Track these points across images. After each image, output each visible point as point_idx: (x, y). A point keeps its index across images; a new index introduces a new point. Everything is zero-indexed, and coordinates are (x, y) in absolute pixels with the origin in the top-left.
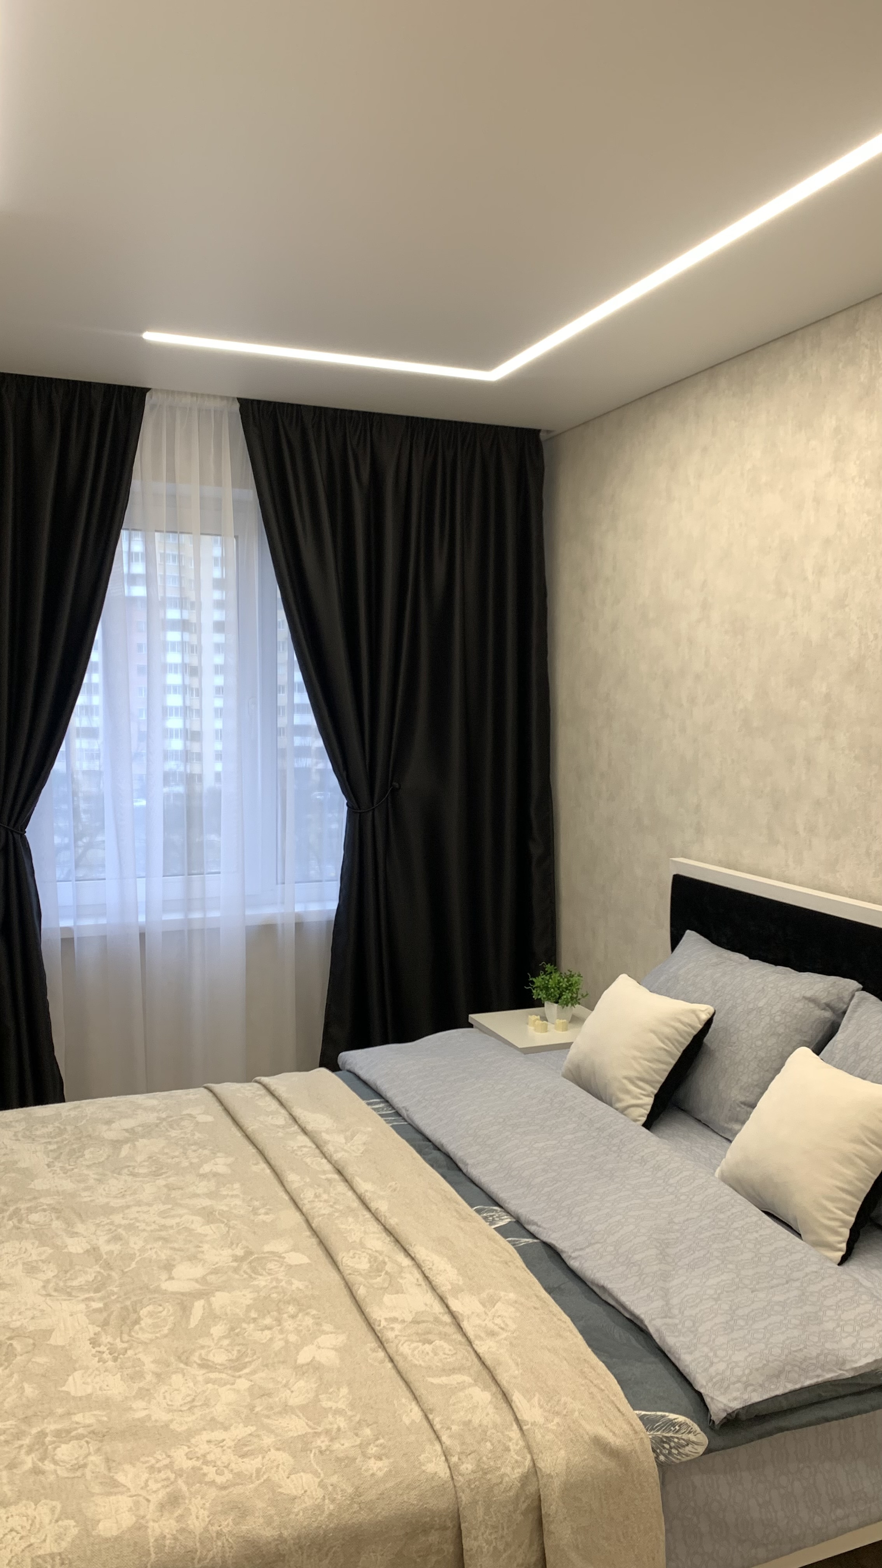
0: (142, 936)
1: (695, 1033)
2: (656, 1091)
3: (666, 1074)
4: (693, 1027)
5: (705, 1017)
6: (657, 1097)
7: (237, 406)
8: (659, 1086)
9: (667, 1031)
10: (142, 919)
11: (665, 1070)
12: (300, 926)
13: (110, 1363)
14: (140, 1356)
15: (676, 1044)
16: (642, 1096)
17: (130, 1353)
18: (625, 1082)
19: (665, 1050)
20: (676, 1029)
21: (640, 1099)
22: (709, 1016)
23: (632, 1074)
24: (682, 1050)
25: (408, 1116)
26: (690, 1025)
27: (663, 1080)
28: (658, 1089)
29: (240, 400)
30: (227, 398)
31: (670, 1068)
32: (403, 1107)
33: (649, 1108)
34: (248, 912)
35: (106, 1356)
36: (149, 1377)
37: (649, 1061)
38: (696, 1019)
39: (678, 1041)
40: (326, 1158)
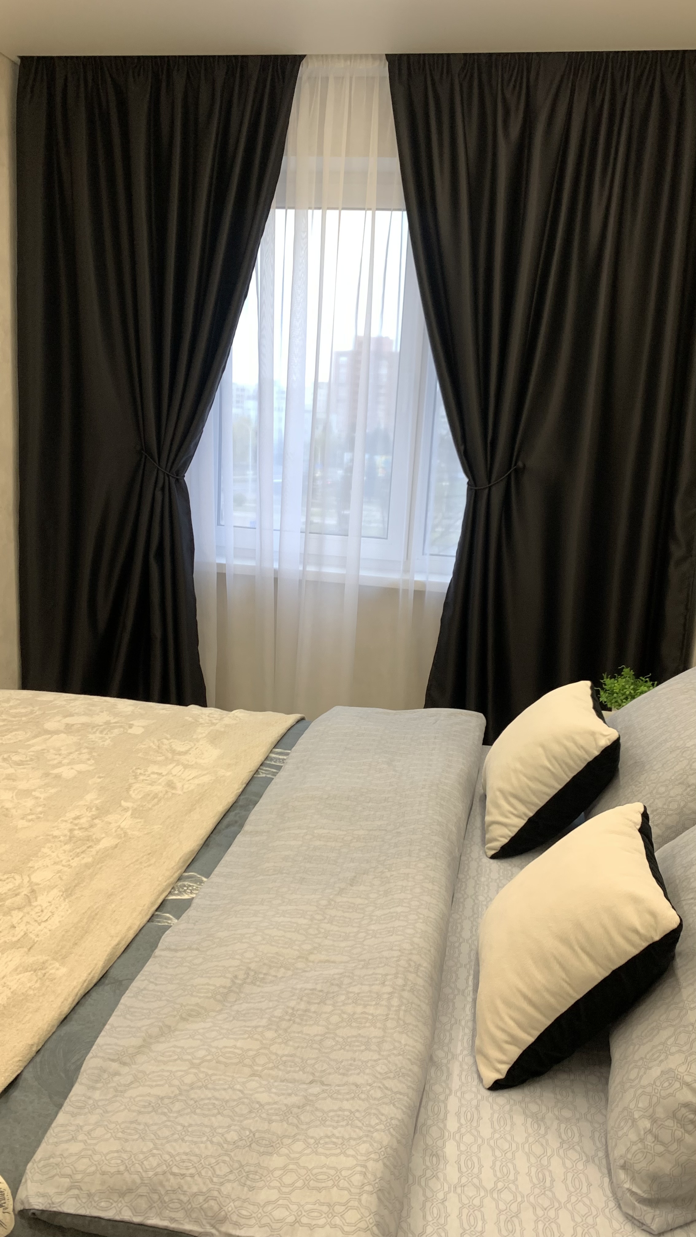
0: (276, 580)
2: (531, 814)
3: (547, 798)
4: (586, 752)
7: (386, 61)
8: (536, 809)
9: (557, 749)
10: (276, 566)
11: (545, 793)
15: (564, 766)
16: (510, 815)
18: (498, 793)
19: (549, 770)
20: (567, 749)
21: (507, 817)
22: (613, 741)
23: (507, 787)
24: (572, 775)
26: (582, 747)
27: (541, 804)
28: (534, 813)
29: (390, 58)
31: (553, 792)
33: (516, 830)
37: (529, 778)
39: (566, 764)
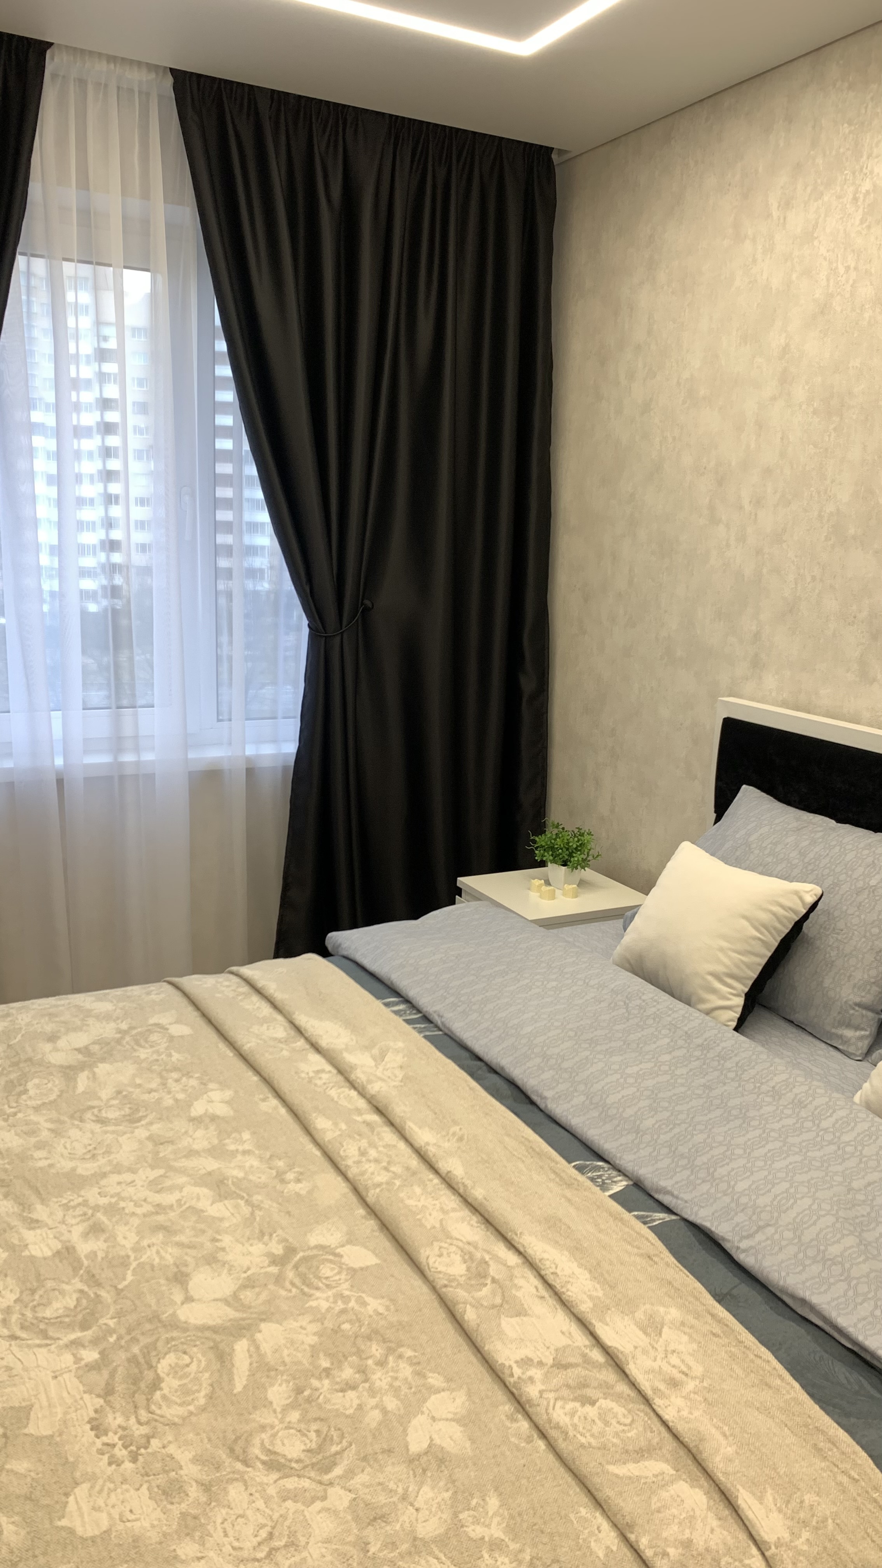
0: (60, 782)
1: (797, 919)
2: (747, 990)
3: (760, 968)
4: (795, 912)
5: (810, 899)
6: (748, 995)
7: (169, 81)
8: (750, 983)
9: (764, 917)
10: (59, 762)
11: (759, 964)
12: (251, 772)
13: (128, 1466)
14: (171, 1449)
15: (773, 931)
16: (731, 997)
17: (155, 1443)
18: (710, 978)
19: (759, 939)
20: (774, 914)
21: (729, 999)
22: (816, 899)
23: (720, 969)
24: (779, 939)
25: (442, 1023)
26: (791, 909)
27: (755, 976)
28: (749, 987)
29: (175, 72)
30: (157, 67)
31: (764, 961)
32: (435, 1012)
33: (740, 1010)
34: (191, 755)
35: (120, 1452)
36: (194, 1491)
37: (739, 953)
38: (799, 901)
39: (775, 928)
40: (355, 1088)
